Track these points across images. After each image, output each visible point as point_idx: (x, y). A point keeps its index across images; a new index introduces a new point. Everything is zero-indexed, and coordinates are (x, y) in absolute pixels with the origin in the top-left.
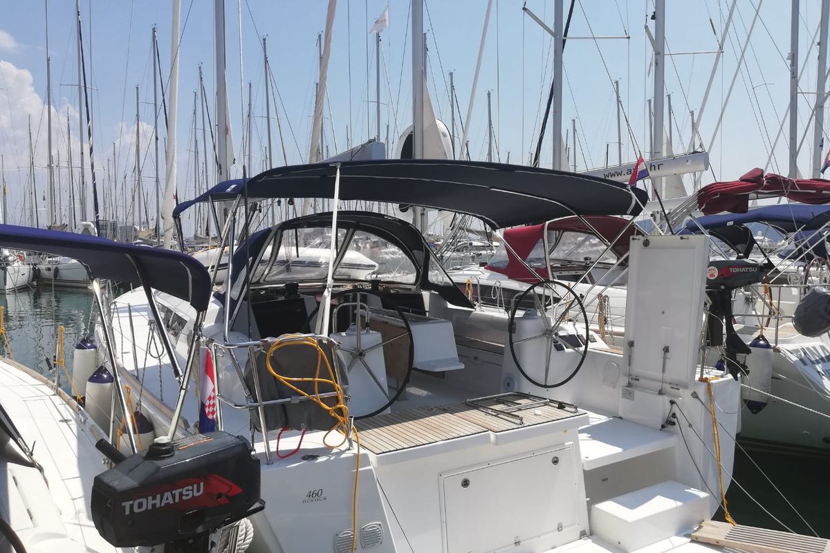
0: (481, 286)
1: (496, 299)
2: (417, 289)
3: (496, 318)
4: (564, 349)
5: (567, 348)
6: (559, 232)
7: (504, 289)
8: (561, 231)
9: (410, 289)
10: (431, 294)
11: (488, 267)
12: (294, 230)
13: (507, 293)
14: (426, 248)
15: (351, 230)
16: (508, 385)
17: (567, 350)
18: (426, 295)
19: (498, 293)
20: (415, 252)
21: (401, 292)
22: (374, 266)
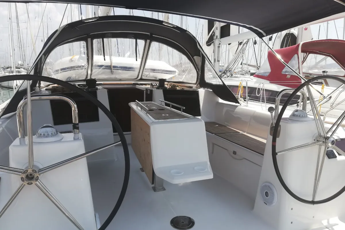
0: (249, 87)
1: (260, 97)
2: (197, 88)
3: (257, 113)
4: (336, 157)
5: (339, 154)
6: (306, 54)
7: (266, 90)
8: (308, 53)
9: (191, 87)
10: (206, 91)
11: (256, 75)
12: (101, 39)
13: (268, 93)
14: (202, 54)
15: (148, 41)
16: (267, 194)
17: (339, 158)
18: (202, 92)
19: (261, 92)
20: (195, 57)
21: (186, 89)
22: (175, 72)
